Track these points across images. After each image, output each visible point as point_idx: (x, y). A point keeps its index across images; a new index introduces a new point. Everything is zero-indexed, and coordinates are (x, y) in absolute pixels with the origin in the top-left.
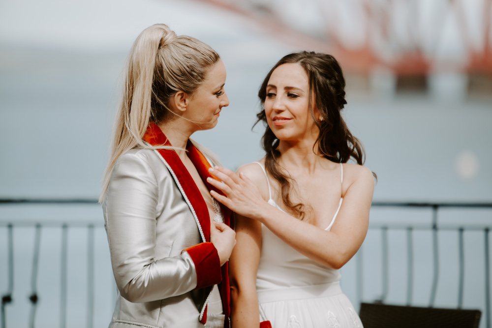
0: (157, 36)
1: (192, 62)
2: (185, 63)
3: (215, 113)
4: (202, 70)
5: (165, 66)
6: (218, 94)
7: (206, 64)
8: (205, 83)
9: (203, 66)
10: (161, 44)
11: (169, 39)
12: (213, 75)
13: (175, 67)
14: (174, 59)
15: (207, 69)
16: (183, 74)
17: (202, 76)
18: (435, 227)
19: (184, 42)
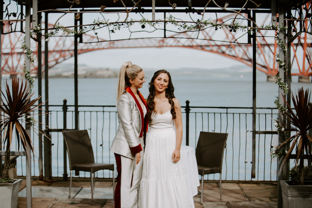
0: (126, 65)
1: (134, 72)
2: (132, 72)
3: (141, 84)
4: (137, 74)
5: (127, 72)
6: (142, 79)
7: (138, 72)
8: (138, 77)
9: (137, 73)
10: (127, 67)
11: (130, 65)
12: (140, 75)
13: (130, 73)
14: (130, 71)
15: (138, 73)
16: (132, 74)
17: (137, 75)
18: (227, 113)
19: (133, 66)
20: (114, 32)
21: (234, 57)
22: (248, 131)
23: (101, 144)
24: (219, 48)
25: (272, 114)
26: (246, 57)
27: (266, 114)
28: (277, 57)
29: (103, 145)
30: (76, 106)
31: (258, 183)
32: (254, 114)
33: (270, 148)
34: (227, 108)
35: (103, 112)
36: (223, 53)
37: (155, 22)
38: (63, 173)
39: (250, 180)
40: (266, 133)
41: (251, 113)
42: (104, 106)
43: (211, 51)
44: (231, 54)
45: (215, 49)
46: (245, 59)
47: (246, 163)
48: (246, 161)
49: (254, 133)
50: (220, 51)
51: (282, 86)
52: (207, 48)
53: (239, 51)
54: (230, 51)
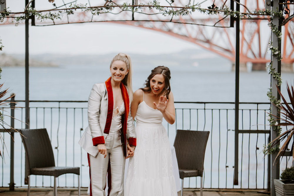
18: (205, 109)
20: (73, 13)
21: (185, 37)
22: (229, 130)
23: (57, 146)
24: (164, 25)
25: (258, 110)
26: (201, 38)
27: (250, 110)
28: (270, 45)
29: (58, 148)
30: (27, 101)
31: (241, 191)
32: (237, 110)
33: (256, 149)
34: (205, 103)
35: (59, 108)
36: (170, 31)
37: (137, 7)
38: (9, 182)
39: (232, 188)
40: (250, 132)
41: (233, 109)
42: (59, 102)
43: (153, 29)
44: (180, 33)
45: (158, 25)
46: (200, 40)
47: (227, 168)
48: (227, 165)
49: (237, 131)
50: (164, 29)
51: (275, 77)
52: (147, 25)
53: (193, 28)
54: (180, 29)
